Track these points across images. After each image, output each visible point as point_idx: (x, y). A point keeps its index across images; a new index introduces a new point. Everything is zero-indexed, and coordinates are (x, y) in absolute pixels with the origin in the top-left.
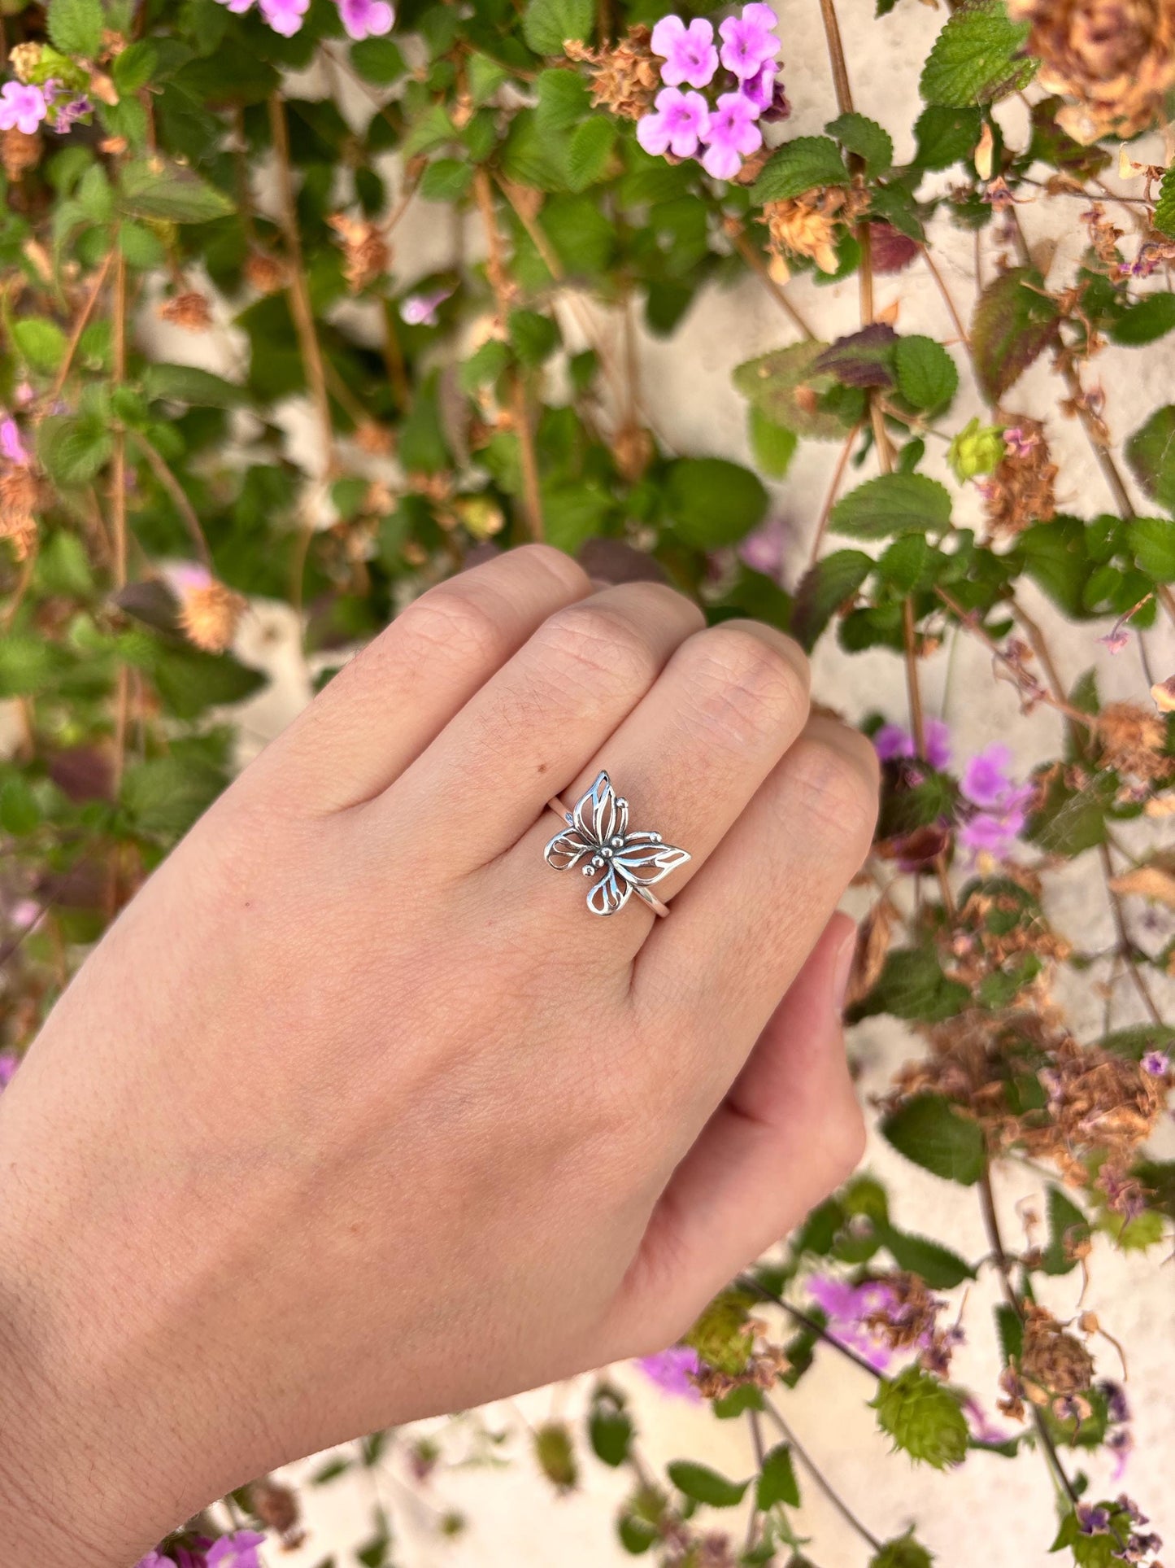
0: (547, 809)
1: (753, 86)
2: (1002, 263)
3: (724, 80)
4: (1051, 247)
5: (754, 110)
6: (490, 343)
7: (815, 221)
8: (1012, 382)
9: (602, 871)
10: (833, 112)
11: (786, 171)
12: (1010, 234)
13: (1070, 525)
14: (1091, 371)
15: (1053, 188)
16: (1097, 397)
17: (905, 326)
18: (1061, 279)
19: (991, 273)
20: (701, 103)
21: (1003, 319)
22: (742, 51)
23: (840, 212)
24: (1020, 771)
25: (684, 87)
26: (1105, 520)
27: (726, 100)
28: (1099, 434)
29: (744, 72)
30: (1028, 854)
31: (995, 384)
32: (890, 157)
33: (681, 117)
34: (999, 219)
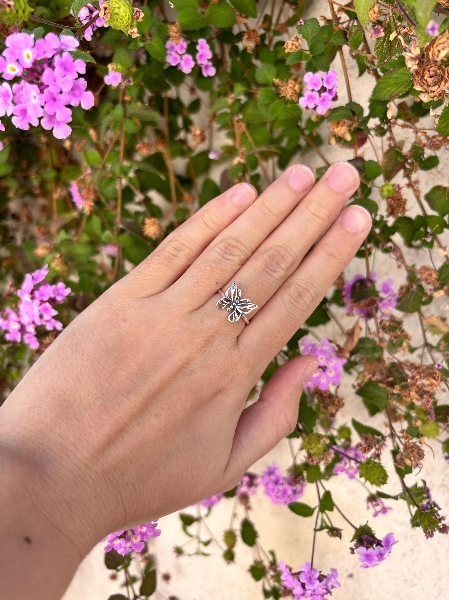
0: (217, 293)
1: (330, 91)
2: (390, 145)
3: (324, 89)
4: (402, 143)
5: (331, 97)
6: (239, 163)
7: (344, 128)
8: (393, 177)
9: (233, 310)
10: (347, 101)
11: (337, 114)
12: (391, 138)
13: (408, 219)
14: (414, 177)
15: (403, 126)
16: (417, 182)
17: (367, 158)
18: (406, 149)
19: (386, 148)
20: (317, 95)
21: (391, 160)
22: (328, 82)
23: (350, 126)
24: (395, 289)
25: (313, 90)
26: (419, 217)
27: (323, 94)
28: (417, 193)
29: (328, 87)
30: (398, 314)
31: (388, 178)
32: (363, 113)
33: (311, 98)
34: (388, 134)
